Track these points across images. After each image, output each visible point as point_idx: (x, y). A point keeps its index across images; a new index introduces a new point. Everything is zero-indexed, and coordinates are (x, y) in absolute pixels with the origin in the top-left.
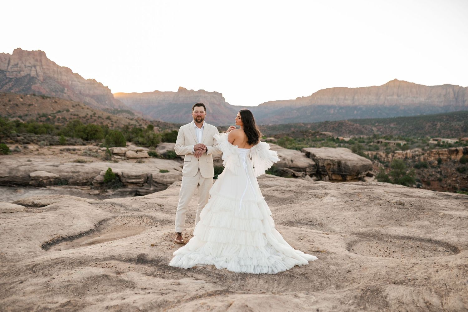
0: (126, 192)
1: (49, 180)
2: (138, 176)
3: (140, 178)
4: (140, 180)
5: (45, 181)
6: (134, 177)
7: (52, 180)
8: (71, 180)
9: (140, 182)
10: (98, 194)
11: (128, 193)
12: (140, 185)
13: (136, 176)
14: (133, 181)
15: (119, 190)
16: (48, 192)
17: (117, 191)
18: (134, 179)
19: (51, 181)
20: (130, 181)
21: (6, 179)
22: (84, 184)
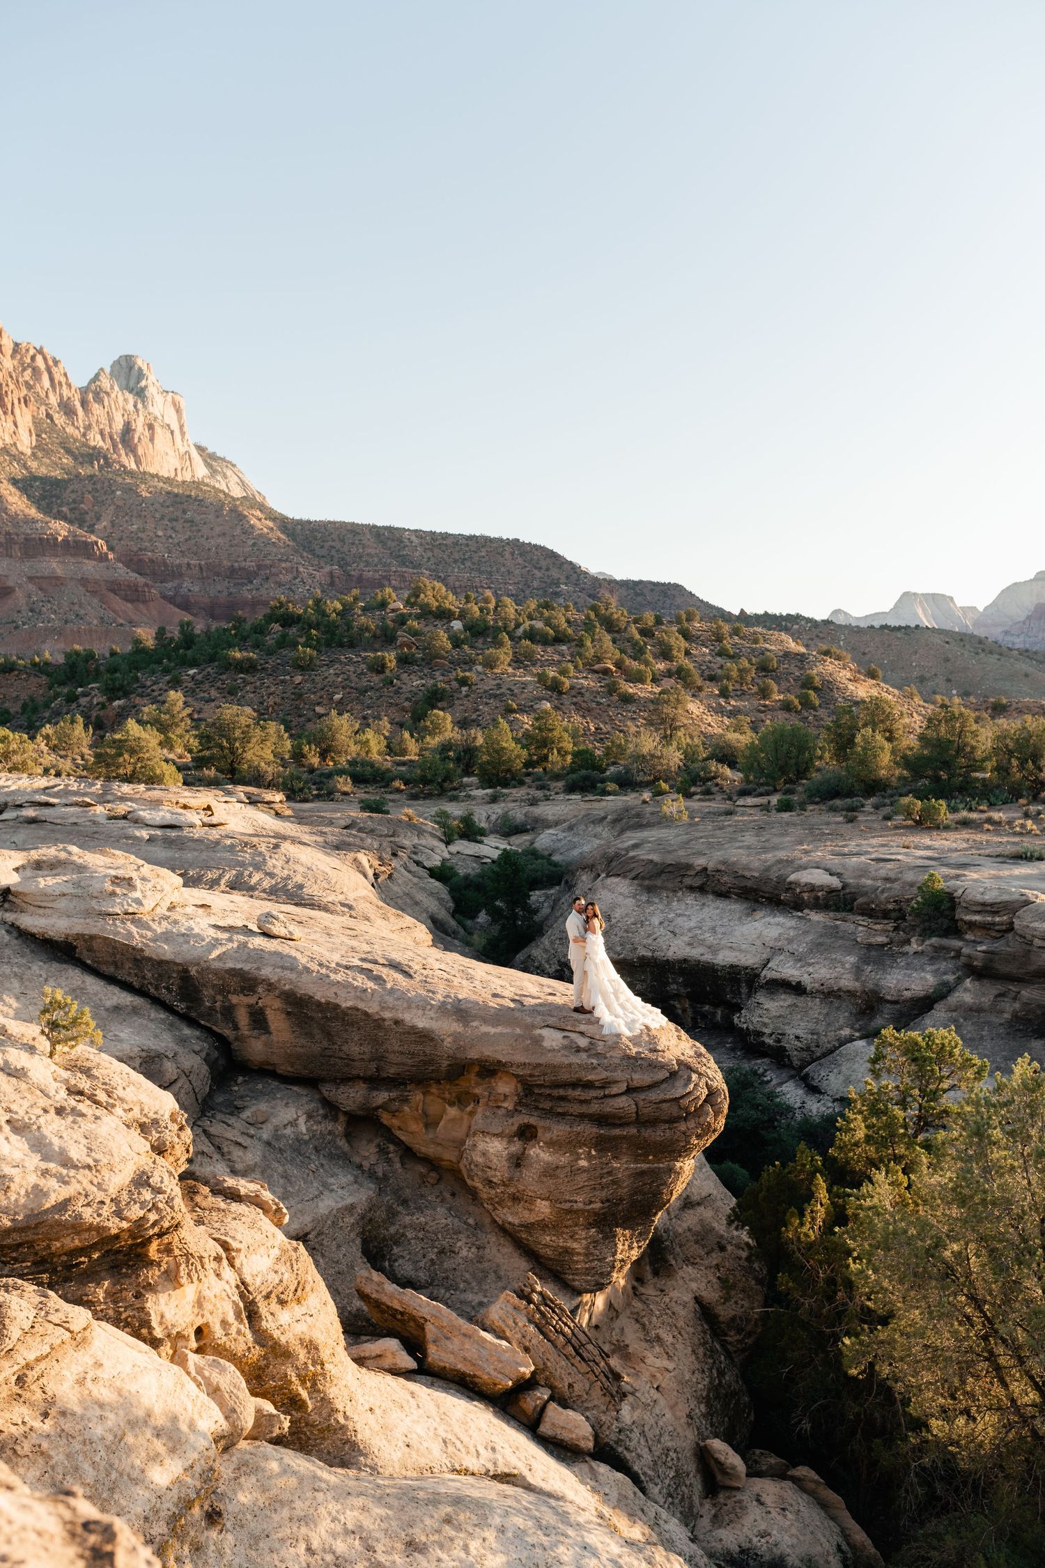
0: (947, 949)
1: (813, 894)
2: (992, 905)
3: (996, 913)
4: (997, 919)
5: (806, 896)
6: (979, 908)
7: (820, 894)
8: (860, 900)
9: (994, 924)
10: (883, 945)
11: (952, 954)
12: (994, 934)
13: (984, 904)
14: (977, 918)
15: (934, 940)
16: (790, 923)
17: (927, 942)
18: (979, 912)
19: (817, 898)
20: (968, 918)
21: (749, 884)
22: (886, 915)
